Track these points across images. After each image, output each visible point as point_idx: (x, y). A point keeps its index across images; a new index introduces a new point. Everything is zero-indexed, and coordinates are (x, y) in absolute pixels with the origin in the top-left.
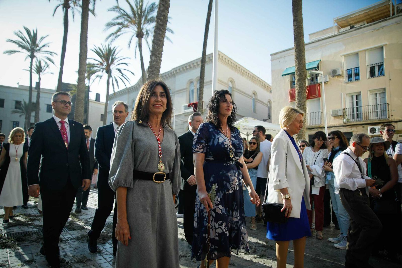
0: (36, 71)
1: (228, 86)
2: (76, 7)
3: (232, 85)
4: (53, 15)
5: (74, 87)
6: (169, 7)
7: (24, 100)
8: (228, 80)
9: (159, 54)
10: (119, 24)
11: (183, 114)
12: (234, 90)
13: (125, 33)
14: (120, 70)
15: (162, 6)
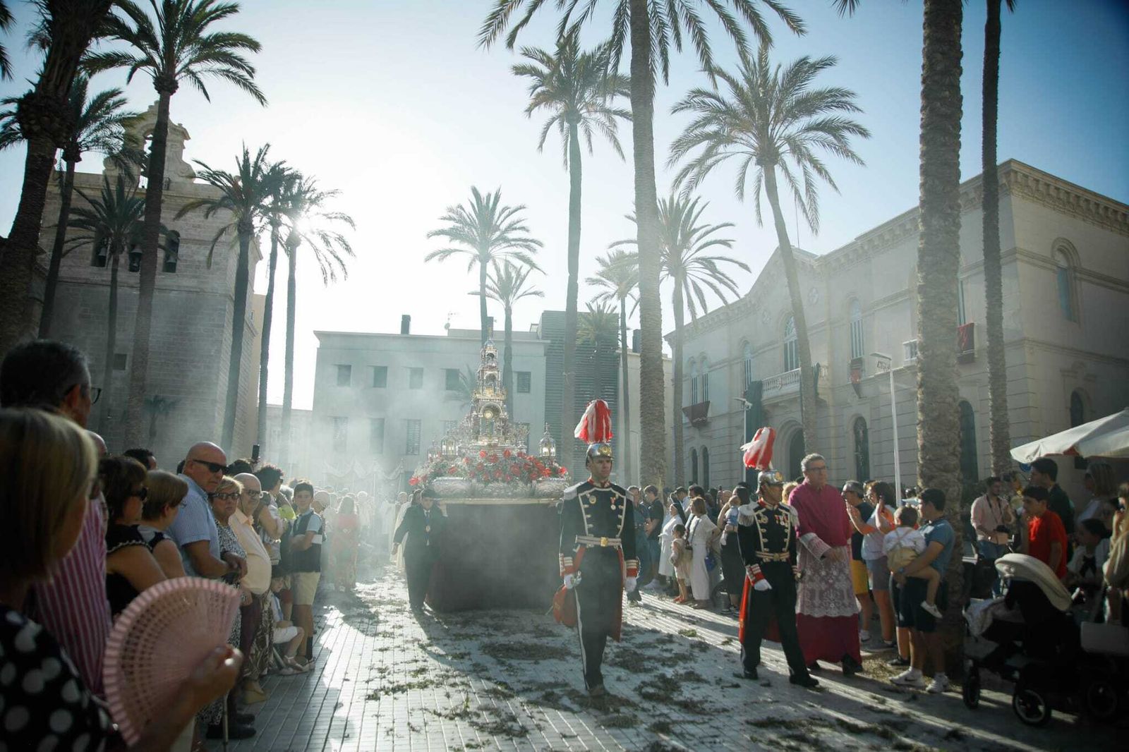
0: (497, 292)
1: (1055, 268)
2: (594, 116)
3: (1067, 259)
4: (541, 146)
5: (583, 320)
6: (961, 54)
7: (468, 366)
8: (1053, 247)
9: (951, 208)
10: (707, 137)
11: (908, 368)
12: (1075, 278)
13: (725, 158)
14: (708, 263)
15: (939, 56)
